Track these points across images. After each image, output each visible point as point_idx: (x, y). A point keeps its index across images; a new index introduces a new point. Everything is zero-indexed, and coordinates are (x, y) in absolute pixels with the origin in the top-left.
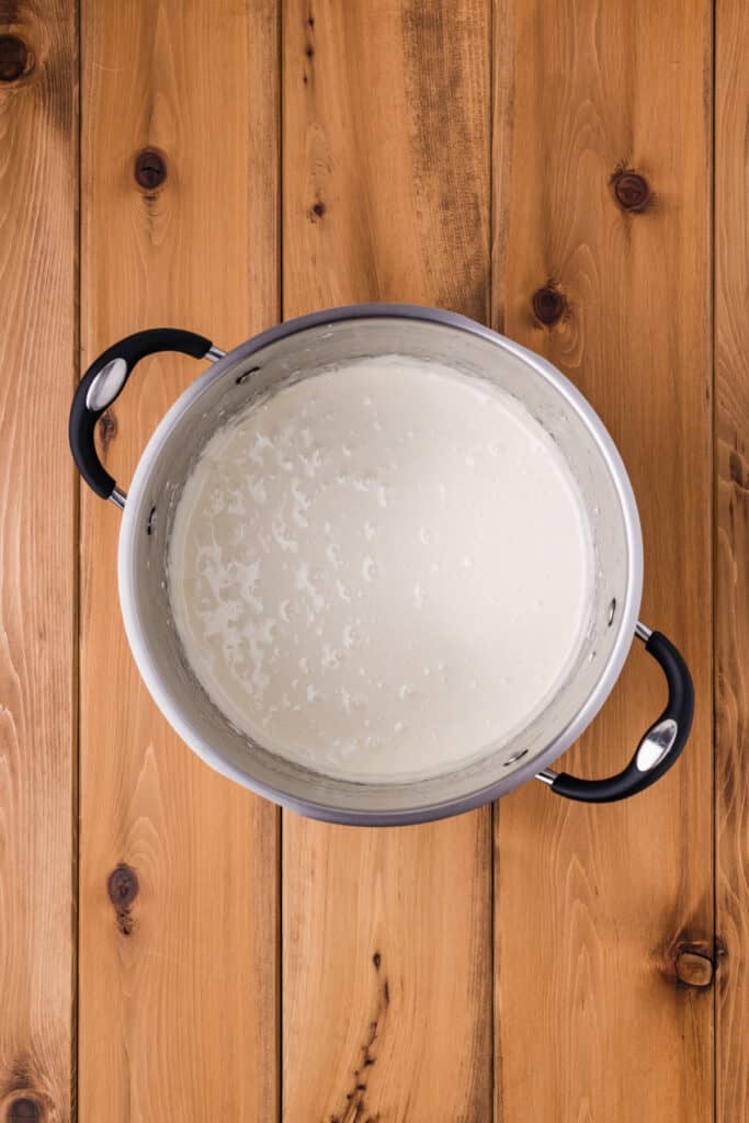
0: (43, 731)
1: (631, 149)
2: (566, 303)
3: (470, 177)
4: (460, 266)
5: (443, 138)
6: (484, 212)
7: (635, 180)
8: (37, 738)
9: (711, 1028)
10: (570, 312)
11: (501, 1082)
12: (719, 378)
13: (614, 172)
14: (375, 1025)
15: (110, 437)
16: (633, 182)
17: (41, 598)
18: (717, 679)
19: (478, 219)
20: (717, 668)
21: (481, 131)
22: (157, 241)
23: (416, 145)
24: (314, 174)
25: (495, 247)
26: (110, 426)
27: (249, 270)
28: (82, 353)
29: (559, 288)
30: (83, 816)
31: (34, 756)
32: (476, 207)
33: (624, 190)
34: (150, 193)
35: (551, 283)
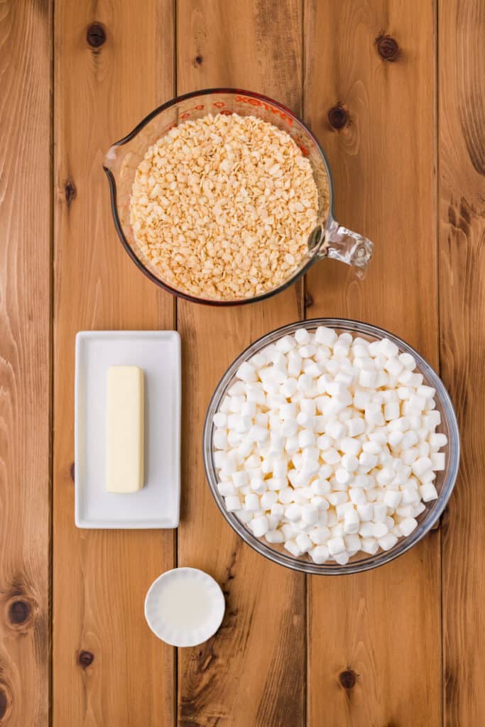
0: (31, 376)
1: (387, 22)
2: (349, 117)
3: (290, 40)
4: (284, 94)
5: (275, 17)
6: (299, 61)
7: (390, 41)
8: (27, 380)
9: (439, 556)
10: (351, 121)
11: (311, 590)
12: (441, 161)
13: (377, 37)
14: (235, 554)
15: (72, 198)
16: (389, 43)
17: (29, 294)
18: (441, 343)
19: (295, 66)
20: (441, 336)
21: (297, 12)
22: (100, 79)
23: (258, 20)
24: (196, 38)
25: (306, 82)
26: (72, 192)
27: (156, 96)
28: (55, 147)
29: (345, 107)
30: (55, 429)
31: (26, 393)
32: (294, 58)
33: (383, 48)
34: (96, 49)
35: (339, 104)
